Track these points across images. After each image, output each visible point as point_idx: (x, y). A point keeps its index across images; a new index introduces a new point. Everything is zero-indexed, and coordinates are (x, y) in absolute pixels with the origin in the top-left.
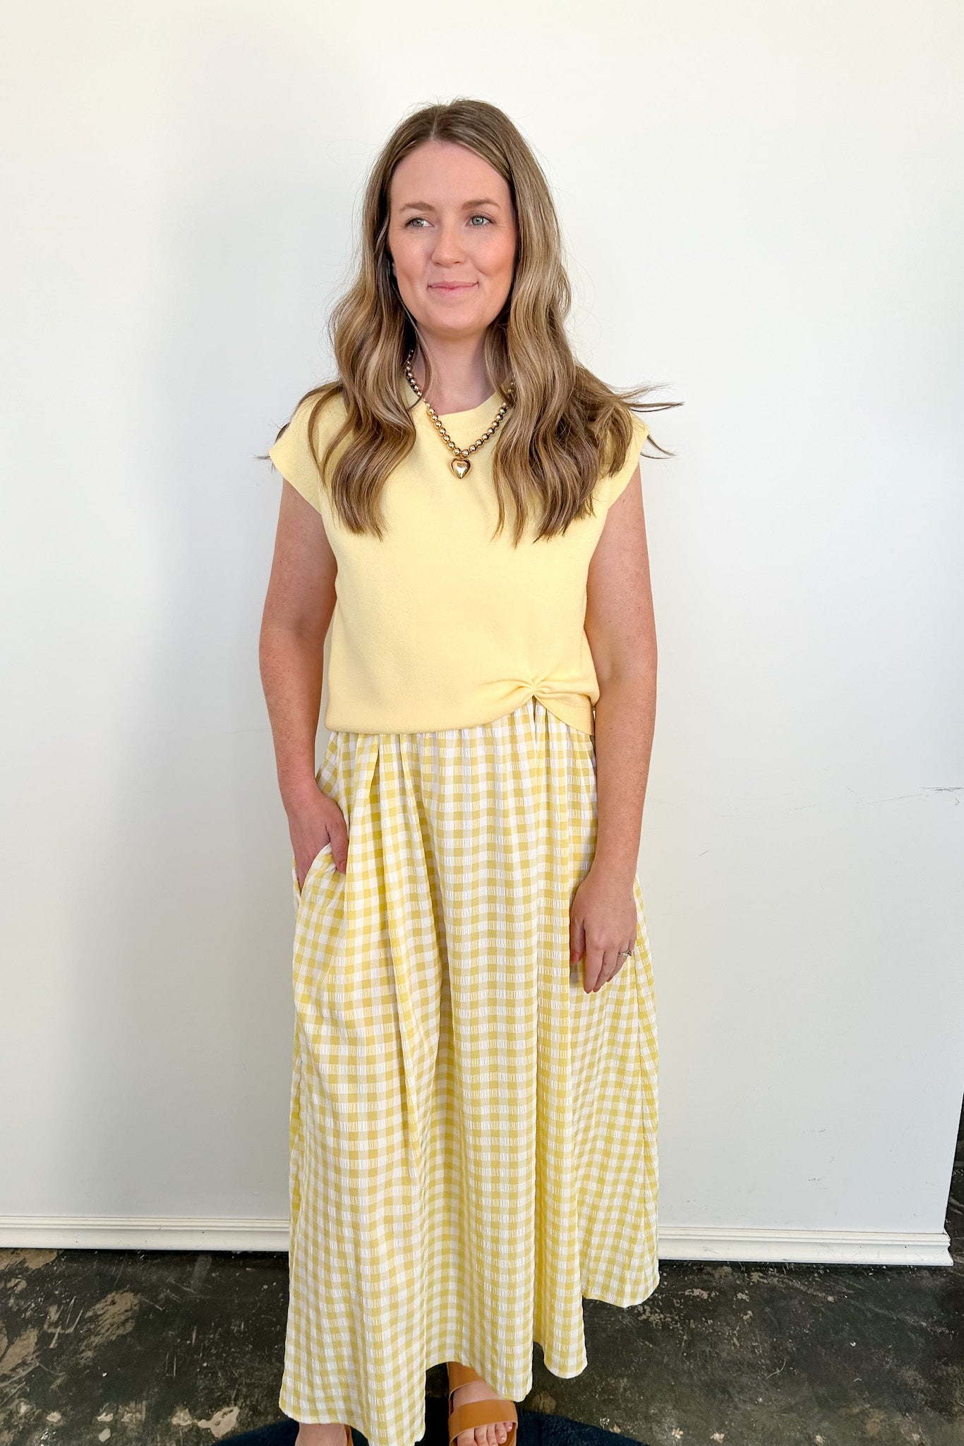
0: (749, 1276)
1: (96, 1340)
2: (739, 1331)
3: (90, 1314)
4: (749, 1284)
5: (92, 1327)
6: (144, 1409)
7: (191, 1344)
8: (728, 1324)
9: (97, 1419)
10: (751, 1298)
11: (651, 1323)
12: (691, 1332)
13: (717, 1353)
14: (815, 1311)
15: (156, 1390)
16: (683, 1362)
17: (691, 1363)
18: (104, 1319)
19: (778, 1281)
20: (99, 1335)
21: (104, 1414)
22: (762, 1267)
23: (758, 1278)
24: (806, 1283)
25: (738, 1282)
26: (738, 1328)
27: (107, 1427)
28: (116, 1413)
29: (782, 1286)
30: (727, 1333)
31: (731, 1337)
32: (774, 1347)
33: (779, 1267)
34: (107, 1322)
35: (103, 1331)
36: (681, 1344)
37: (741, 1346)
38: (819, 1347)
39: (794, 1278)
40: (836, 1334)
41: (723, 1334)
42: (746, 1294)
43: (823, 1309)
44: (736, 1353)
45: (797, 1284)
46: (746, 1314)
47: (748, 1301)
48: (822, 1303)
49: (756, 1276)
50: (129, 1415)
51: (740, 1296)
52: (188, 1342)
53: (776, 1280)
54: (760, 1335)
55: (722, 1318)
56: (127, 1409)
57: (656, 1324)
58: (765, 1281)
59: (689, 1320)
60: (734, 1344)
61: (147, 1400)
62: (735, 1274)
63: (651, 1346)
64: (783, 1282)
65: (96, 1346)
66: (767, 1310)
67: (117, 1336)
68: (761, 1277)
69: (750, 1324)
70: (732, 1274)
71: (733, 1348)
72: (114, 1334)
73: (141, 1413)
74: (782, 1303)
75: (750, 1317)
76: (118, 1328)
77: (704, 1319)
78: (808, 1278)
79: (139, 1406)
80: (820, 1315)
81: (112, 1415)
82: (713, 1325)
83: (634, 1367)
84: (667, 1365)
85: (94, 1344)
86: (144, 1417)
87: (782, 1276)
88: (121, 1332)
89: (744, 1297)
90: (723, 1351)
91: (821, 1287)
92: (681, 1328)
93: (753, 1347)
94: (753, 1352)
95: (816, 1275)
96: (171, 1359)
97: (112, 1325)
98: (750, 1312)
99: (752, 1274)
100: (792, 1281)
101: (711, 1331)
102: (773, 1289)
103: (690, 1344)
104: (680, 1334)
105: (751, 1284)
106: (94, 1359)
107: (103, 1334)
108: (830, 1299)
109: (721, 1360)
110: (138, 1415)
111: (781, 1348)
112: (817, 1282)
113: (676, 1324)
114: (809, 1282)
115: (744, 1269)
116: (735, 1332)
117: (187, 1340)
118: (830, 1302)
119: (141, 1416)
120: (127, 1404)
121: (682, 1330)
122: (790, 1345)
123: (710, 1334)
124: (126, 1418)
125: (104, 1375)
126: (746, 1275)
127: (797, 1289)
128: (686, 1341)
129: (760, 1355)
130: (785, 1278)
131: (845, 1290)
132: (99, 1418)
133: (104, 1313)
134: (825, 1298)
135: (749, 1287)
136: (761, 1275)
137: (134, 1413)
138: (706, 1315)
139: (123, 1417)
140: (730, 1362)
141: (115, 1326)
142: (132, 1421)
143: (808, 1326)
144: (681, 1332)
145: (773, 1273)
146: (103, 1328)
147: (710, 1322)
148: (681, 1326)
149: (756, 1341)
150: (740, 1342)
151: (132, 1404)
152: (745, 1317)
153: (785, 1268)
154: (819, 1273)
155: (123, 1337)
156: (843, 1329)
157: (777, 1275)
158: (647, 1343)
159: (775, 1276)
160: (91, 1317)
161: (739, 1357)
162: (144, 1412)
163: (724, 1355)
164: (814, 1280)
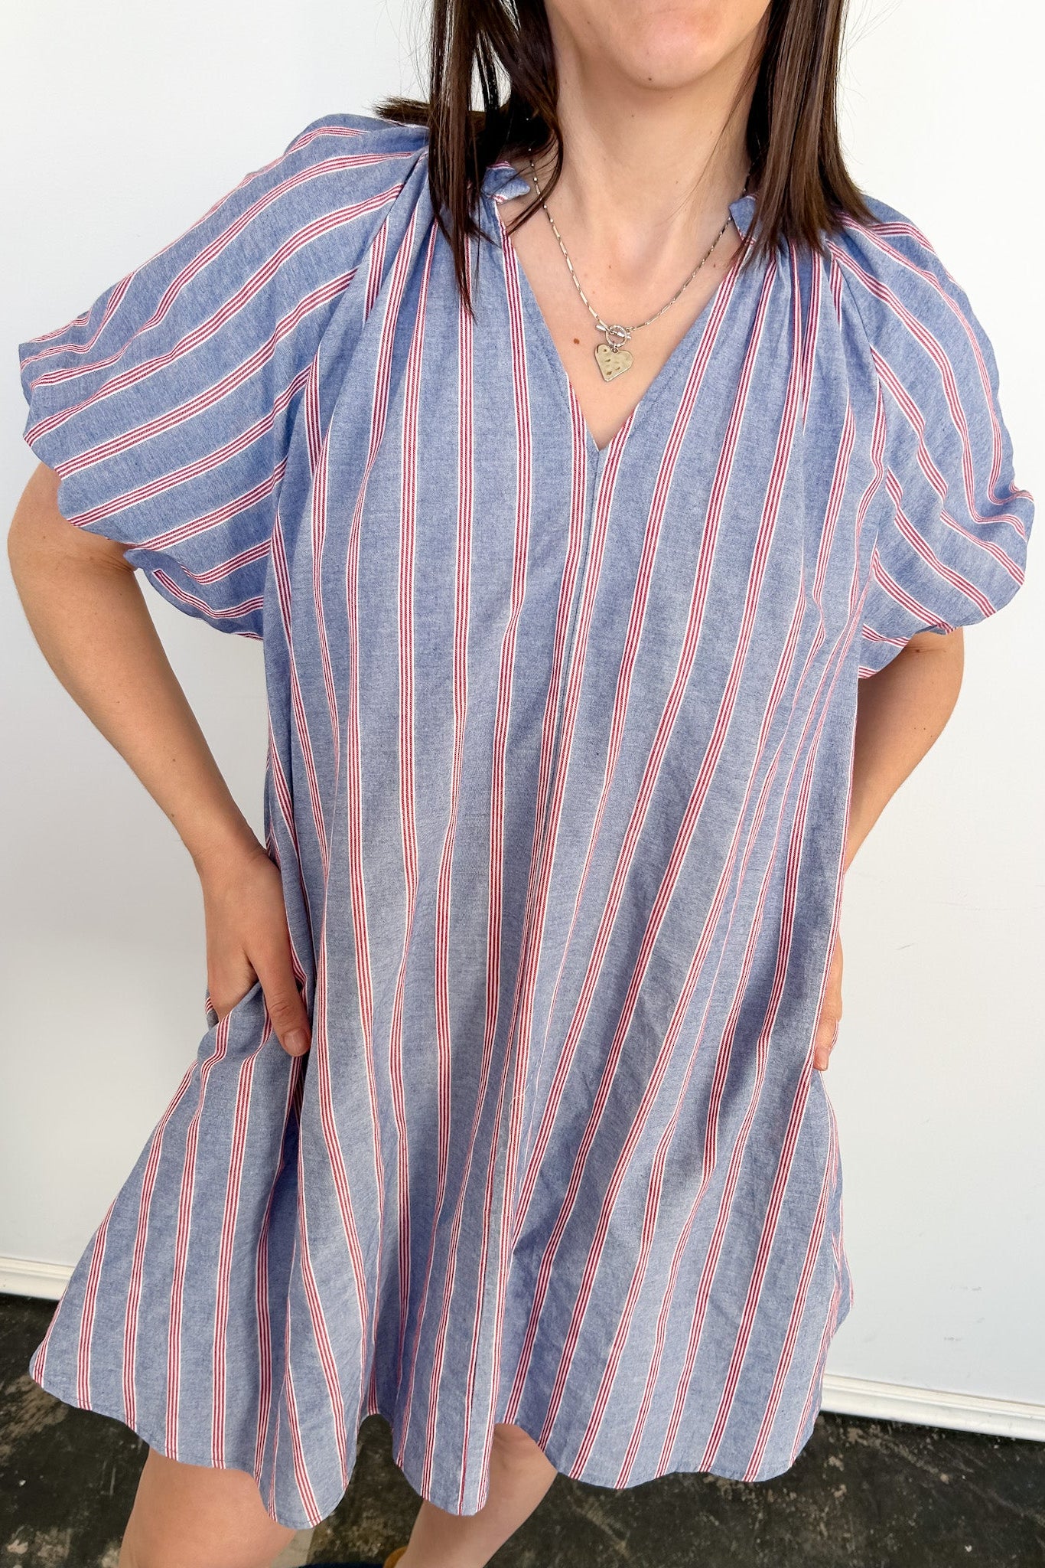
0: (846, 1433)
1: (16, 1430)
2: (828, 1513)
3: (12, 1389)
4: (844, 1445)
5: (13, 1409)
6: (68, 1541)
7: (136, 1449)
8: (815, 1502)
9: (6, 1549)
10: (846, 1465)
11: (718, 1489)
12: (768, 1508)
13: (798, 1543)
14: (924, 1494)
15: (86, 1514)
16: (756, 1553)
17: (765, 1556)
18: (30, 1399)
19: (881, 1444)
20: (21, 1422)
21: (17, 1542)
22: (863, 1422)
23: (856, 1437)
24: (916, 1451)
25: (831, 1440)
26: (827, 1509)
27: (18, 1561)
28: (32, 1543)
29: (885, 1452)
30: (813, 1516)
31: (817, 1521)
32: (871, 1543)
33: (884, 1424)
34: (33, 1403)
35: (27, 1417)
36: (754, 1524)
37: (830, 1537)
38: (926, 1550)
39: (901, 1443)
40: (949, 1530)
41: (809, 1516)
42: (841, 1460)
43: (933, 1492)
44: (823, 1546)
45: (904, 1452)
46: (838, 1489)
47: (842, 1469)
48: (934, 1482)
49: (854, 1434)
50: (49, 1547)
51: (833, 1461)
52: (133, 1446)
53: (878, 1442)
54: (854, 1523)
55: (809, 1492)
56: (47, 1537)
57: (726, 1491)
58: (865, 1443)
59: (767, 1490)
60: (821, 1533)
61: (73, 1526)
62: (828, 1428)
63: (717, 1523)
64: (887, 1447)
65: (15, 1440)
66: (865, 1486)
67: (45, 1427)
68: (860, 1437)
69: (842, 1504)
70: (825, 1428)
71: (819, 1538)
72: (39, 1423)
73: (63, 1547)
74: (885, 1478)
75: (844, 1494)
76: (46, 1414)
77: (785, 1490)
78: (918, 1444)
79: (62, 1536)
80: (931, 1501)
81: (26, 1544)
82: (795, 1500)
83: (693, 1552)
84: (735, 1555)
85: (13, 1435)
86: (67, 1552)
87: (886, 1437)
88: (49, 1420)
89: (838, 1463)
90: (806, 1541)
91: (935, 1459)
92: (756, 1501)
93: (845, 1540)
94: (844, 1547)
95: (928, 1440)
96: (110, 1468)
97: (39, 1410)
98: (843, 1487)
99: (849, 1430)
100: (897, 1445)
101: (793, 1509)
102: (873, 1454)
103: (766, 1526)
104: (754, 1510)
105: (847, 1445)
106: (11, 1458)
107: (27, 1421)
108: (944, 1477)
109: (803, 1555)
110: (59, 1549)
111: (879, 1545)
112: (928, 1450)
113: (750, 1494)
114: (920, 1452)
115: (839, 1421)
116: (823, 1515)
117: (131, 1443)
118: (944, 1484)
119: (63, 1551)
120: (46, 1531)
121: (758, 1504)
122: (890, 1542)
123: (791, 1514)
124: (43, 1553)
125: (22, 1483)
126: (842, 1430)
127: (902, 1459)
128: (760, 1521)
129: (852, 1553)
130: (890, 1442)
131: (962, 1467)
132: (9, 1547)
133: (30, 1391)
134: (938, 1476)
135: (845, 1450)
136: (860, 1432)
137: (55, 1545)
138: (789, 1484)
139: (39, 1549)
140: (814, 1558)
141: (42, 1412)
142: (50, 1555)
143: (915, 1515)
144: (755, 1506)
145: (875, 1432)
146: (27, 1412)
147: (793, 1495)
148: (757, 1497)
149: (848, 1531)
150: (828, 1530)
151: (54, 1532)
152: (838, 1494)
153: (891, 1426)
154: (932, 1438)
155: (50, 1429)
156: (956, 1525)
157: (880, 1435)
158: (712, 1518)
159: (876, 1436)
160: (12, 1395)
161: (825, 1551)
162: (68, 1546)
163: (807, 1547)
164: (925, 1448)
